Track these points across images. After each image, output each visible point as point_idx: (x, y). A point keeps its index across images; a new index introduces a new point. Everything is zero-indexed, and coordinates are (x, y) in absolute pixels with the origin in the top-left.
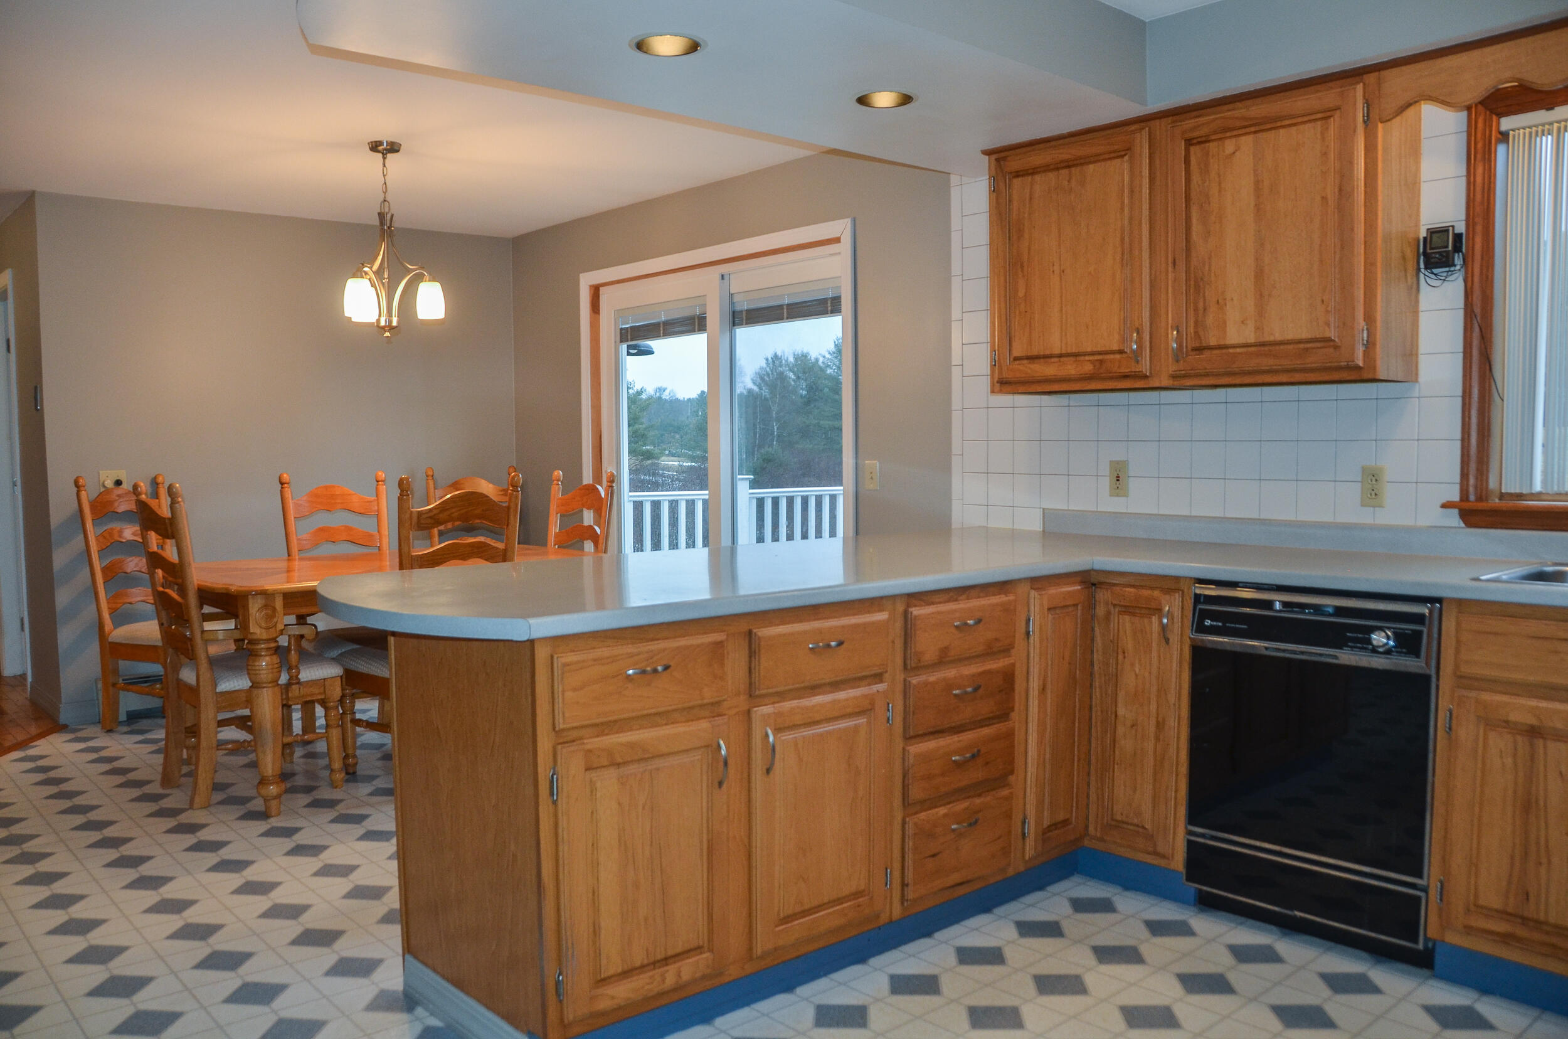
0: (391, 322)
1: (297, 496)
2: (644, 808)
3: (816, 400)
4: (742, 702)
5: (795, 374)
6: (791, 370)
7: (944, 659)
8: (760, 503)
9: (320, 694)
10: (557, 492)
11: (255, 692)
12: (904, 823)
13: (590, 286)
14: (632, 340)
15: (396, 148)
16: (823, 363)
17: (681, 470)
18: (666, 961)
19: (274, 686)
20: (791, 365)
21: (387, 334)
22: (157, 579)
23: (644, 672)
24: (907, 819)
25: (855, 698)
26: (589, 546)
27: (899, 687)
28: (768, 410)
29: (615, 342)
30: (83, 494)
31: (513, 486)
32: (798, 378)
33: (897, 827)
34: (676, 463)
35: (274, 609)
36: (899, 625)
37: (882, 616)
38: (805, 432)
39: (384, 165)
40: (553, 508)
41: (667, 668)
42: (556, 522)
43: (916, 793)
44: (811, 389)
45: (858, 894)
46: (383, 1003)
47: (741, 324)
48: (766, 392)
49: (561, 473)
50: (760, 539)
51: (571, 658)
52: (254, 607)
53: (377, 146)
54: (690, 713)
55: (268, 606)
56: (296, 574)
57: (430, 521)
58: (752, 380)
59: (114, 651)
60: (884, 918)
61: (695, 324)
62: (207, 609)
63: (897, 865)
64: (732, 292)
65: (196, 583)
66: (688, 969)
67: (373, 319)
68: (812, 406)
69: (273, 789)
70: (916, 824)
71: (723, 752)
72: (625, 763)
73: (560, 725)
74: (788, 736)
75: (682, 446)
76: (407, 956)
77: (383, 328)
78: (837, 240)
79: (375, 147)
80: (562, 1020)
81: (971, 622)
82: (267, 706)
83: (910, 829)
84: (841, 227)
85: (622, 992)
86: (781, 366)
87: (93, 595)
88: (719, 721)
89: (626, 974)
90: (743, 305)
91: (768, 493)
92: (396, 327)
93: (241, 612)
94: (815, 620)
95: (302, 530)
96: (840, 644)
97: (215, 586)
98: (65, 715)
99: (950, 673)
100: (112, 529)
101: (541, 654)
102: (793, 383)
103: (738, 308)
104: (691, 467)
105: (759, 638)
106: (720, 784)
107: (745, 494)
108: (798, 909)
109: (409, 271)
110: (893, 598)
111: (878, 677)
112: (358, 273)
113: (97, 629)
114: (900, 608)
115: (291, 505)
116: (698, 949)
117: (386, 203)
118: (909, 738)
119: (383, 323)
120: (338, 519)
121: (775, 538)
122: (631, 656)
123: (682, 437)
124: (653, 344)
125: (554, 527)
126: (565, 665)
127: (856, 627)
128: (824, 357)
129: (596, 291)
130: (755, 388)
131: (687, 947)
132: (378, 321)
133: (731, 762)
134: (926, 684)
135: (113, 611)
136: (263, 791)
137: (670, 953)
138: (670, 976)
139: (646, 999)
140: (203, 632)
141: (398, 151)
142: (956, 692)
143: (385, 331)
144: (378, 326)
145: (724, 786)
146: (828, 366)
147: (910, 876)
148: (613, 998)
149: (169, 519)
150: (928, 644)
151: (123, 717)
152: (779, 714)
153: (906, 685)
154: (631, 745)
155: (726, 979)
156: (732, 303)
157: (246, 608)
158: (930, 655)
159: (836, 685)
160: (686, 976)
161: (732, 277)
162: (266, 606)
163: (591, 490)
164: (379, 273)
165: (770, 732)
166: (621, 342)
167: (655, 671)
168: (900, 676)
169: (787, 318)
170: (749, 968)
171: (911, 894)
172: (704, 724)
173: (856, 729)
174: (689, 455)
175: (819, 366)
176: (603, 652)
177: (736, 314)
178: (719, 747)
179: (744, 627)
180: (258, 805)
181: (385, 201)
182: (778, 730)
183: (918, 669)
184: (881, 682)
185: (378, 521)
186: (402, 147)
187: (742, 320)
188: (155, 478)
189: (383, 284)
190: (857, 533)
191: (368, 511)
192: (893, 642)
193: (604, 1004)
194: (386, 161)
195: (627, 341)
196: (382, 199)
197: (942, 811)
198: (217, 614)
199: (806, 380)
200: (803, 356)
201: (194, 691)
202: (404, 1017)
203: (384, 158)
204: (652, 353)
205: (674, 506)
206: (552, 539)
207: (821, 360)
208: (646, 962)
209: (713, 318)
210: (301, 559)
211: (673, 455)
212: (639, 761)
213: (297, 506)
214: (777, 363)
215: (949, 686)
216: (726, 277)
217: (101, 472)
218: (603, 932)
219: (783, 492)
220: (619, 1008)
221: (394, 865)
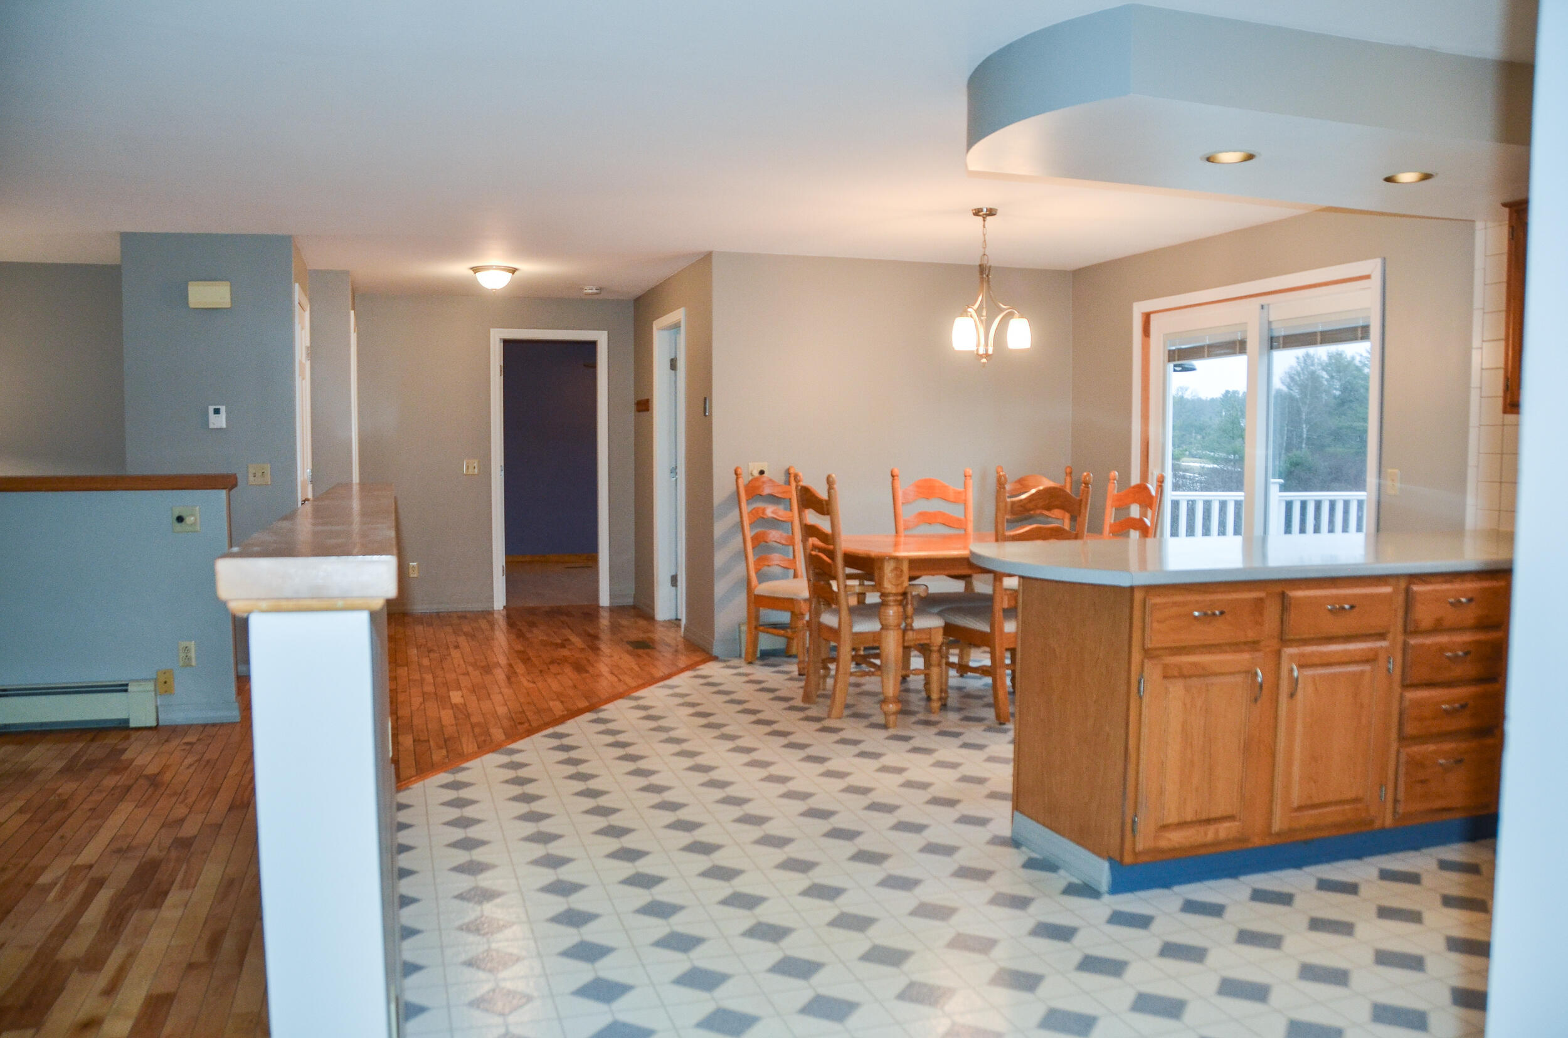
0: (987, 351)
1: (904, 485)
2: (1201, 710)
3: (1351, 401)
4: (1274, 643)
5: (1328, 373)
6: (1323, 369)
7: (1438, 628)
8: (1289, 505)
9: (926, 639)
10: (1113, 489)
11: (884, 632)
12: (1398, 752)
13: (1143, 313)
14: (1178, 360)
15: (993, 213)
16: (1360, 362)
17: (1203, 472)
18: (1208, 821)
19: (898, 629)
20: (1324, 364)
21: (984, 360)
22: (808, 546)
23: (1206, 614)
24: (1401, 751)
25: (1362, 650)
26: (1135, 535)
27: (1399, 646)
28: (1299, 412)
29: (1164, 361)
30: (740, 481)
31: (1085, 484)
32: (1332, 377)
33: (1393, 756)
34: (1198, 465)
35: (902, 571)
36: (1400, 598)
37: (1387, 590)
38: (1338, 436)
39: (984, 227)
40: (1109, 502)
41: (1222, 613)
42: (1111, 514)
43: (1410, 729)
44: (1344, 389)
45: (1356, 800)
46: (998, 841)
47: (1278, 348)
48: (1296, 393)
49: (1117, 473)
50: (1288, 529)
51: (1158, 600)
52: (888, 568)
53: (979, 212)
54: (1236, 646)
55: (898, 569)
56: (902, 547)
57: (1021, 509)
58: (1281, 379)
59: (758, 602)
60: (1378, 824)
61: (1237, 347)
62: (849, 571)
63: (1391, 785)
64: (1270, 320)
65: (843, 549)
66: (1225, 830)
67: (972, 347)
68: (1346, 407)
69: (892, 707)
70: (1408, 755)
71: (1260, 679)
72: (1190, 677)
73: (1149, 645)
74: (1309, 672)
75: (1204, 448)
76: (1016, 813)
77: (981, 356)
78: (1368, 277)
79: (977, 212)
80: (1134, 848)
81: (1463, 600)
82: (891, 645)
83: (1403, 758)
84: (1372, 266)
85: (1176, 838)
86: (1313, 365)
87: (744, 558)
88: (1257, 654)
89: (1181, 825)
90: (1280, 331)
91: (1296, 496)
92: (991, 355)
93: (876, 574)
94: (1334, 588)
95: (908, 512)
96: (1352, 607)
97: (858, 551)
98: (717, 650)
99: (1443, 639)
100: (758, 508)
101: (1138, 596)
102: (1326, 383)
103: (1276, 334)
104: (1213, 470)
105: (1290, 597)
106: (1256, 700)
107: (1277, 498)
108: (1309, 802)
109: (1002, 310)
110: (1397, 577)
111: (1382, 636)
112: (964, 313)
113: (745, 584)
114: (1403, 584)
115: (900, 494)
116: (1231, 818)
117: (986, 257)
118: (1407, 686)
119: (981, 351)
120: (934, 505)
121: (1302, 530)
122: (1197, 602)
123: (1203, 438)
124: (1196, 363)
125: (1110, 518)
126: (1155, 605)
127: (1366, 596)
128: (1361, 355)
129: (1147, 318)
130: (1285, 389)
131: (1225, 814)
132: (977, 350)
133: (1264, 686)
134: (1422, 646)
135: (757, 571)
136: (885, 708)
137: (1213, 815)
138: (1210, 834)
139: (1192, 847)
140: (846, 586)
141: (994, 215)
142: (1449, 654)
143: (983, 358)
144: (978, 354)
145: (1259, 702)
146: (1365, 365)
147: (1401, 795)
148: (1170, 840)
149: (826, 501)
150: (1424, 615)
151: (758, 655)
152: (1303, 655)
153: (1405, 645)
154: (1195, 665)
155: (1250, 845)
156: (1270, 329)
157: (881, 569)
158: (1426, 621)
159: (1348, 638)
160: (1222, 835)
161: (1271, 306)
162: (896, 569)
163: (1142, 488)
164: (979, 312)
165: (1295, 667)
166: (1169, 361)
167: (1214, 614)
168: (1400, 639)
169: (1321, 343)
170: (1268, 841)
171: (1401, 809)
172: (1246, 656)
173: (1362, 673)
174: (1213, 457)
175: (1355, 365)
176: (1178, 598)
177: (1274, 340)
178: (1256, 674)
179: (1279, 589)
180: (881, 719)
181: (984, 255)
182: (1301, 666)
183: (1417, 632)
184: (1384, 639)
185: (966, 509)
186: (998, 212)
187: (1279, 344)
188: (788, 469)
189: (981, 321)
190: (1378, 530)
191: (959, 499)
192: (1396, 611)
193: (1163, 844)
194: (986, 222)
195: (1174, 360)
196: (982, 253)
197: (1431, 747)
198: (859, 574)
199: (1340, 380)
200: (1337, 354)
201: (835, 633)
202: (1014, 851)
203: (984, 221)
204: (1194, 369)
205: (1208, 505)
206: (1107, 529)
207: (1358, 358)
208: (1194, 819)
209: (1253, 344)
210: (905, 536)
211: (1193, 456)
212: (1200, 676)
213: (905, 494)
214: (1309, 362)
215: (1442, 649)
216: (1266, 307)
217: (750, 464)
218: (1167, 793)
219: (1311, 496)
220: (1174, 850)
221: (1011, 747)
